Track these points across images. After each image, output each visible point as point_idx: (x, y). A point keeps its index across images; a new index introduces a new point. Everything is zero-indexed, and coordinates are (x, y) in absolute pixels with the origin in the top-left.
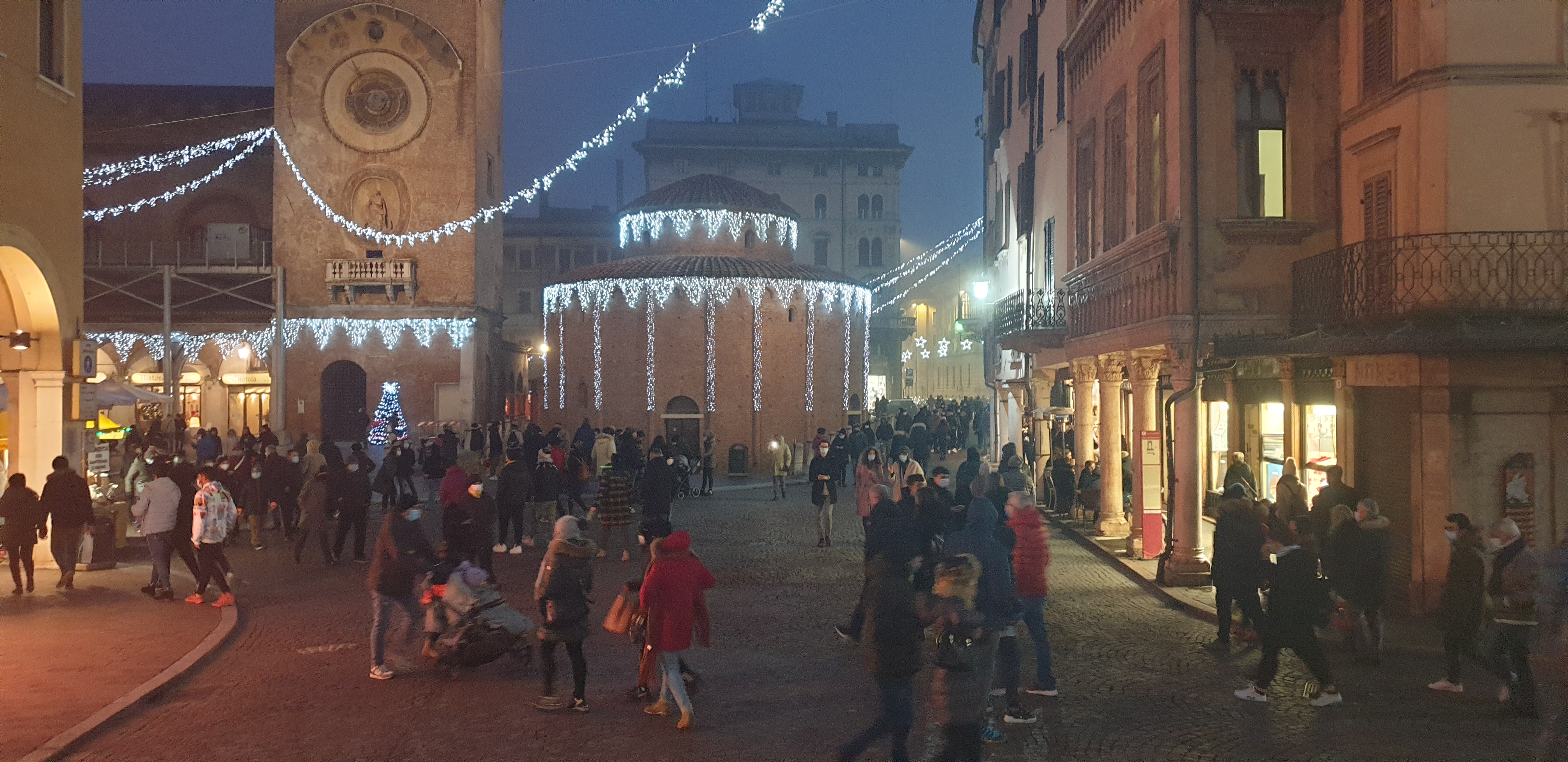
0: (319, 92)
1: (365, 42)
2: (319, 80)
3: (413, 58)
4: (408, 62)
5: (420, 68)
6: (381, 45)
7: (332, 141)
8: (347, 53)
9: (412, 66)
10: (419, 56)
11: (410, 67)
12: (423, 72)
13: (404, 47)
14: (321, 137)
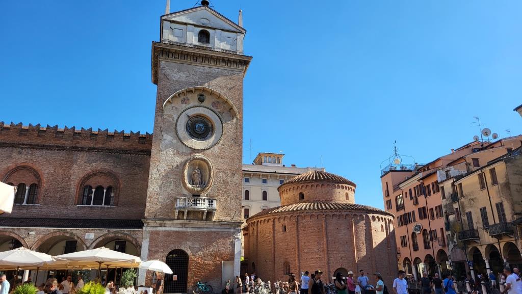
0: (175, 122)
1: (197, 103)
2: (176, 117)
3: (217, 111)
4: (214, 112)
5: (219, 115)
6: (203, 104)
7: (179, 143)
8: (188, 106)
9: (216, 114)
10: (219, 110)
11: (215, 115)
12: (221, 117)
13: (213, 106)
14: (175, 141)
